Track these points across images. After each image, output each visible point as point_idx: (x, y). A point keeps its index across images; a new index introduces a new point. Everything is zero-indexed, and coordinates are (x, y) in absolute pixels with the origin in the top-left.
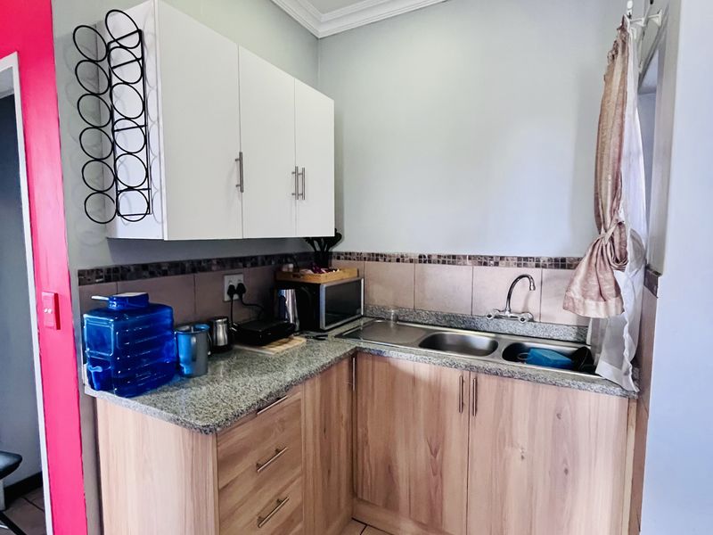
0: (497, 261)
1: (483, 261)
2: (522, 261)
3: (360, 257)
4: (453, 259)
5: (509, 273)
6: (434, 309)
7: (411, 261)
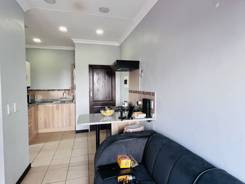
0: (61, 90)
1: (59, 90)
2: (65, 90)
3: (34, 90)
4: (54, 90)
5: (63, 92)
6: (51, 99)
7: (46, 91)
